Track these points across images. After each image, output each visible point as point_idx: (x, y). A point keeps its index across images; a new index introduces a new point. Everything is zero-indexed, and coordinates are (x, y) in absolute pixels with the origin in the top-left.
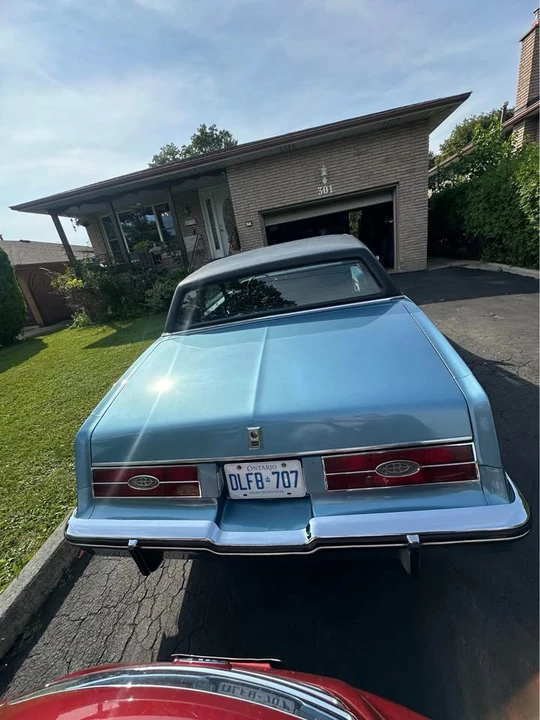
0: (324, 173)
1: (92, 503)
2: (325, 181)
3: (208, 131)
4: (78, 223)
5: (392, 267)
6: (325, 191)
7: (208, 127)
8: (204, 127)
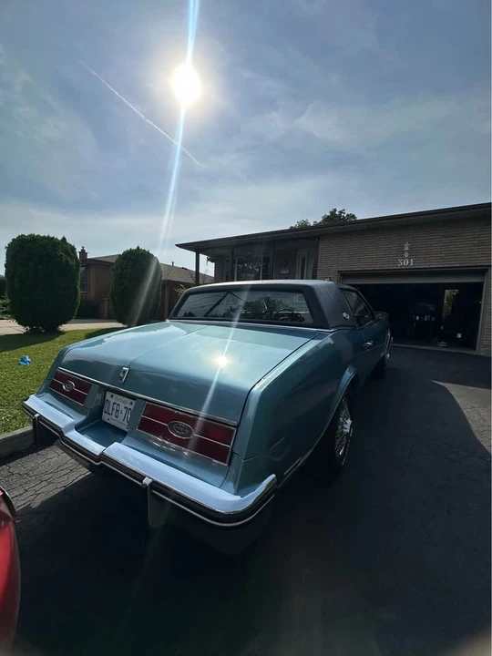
0: (406, 249)
1: (46, 391)
2: (406, 255)
3: (337, 213)
4: (208, 260)
5: (475, 348)
6: (405, 263)
7: (338, 210)
8: (335, 210)
